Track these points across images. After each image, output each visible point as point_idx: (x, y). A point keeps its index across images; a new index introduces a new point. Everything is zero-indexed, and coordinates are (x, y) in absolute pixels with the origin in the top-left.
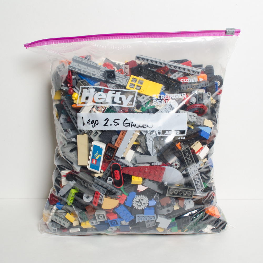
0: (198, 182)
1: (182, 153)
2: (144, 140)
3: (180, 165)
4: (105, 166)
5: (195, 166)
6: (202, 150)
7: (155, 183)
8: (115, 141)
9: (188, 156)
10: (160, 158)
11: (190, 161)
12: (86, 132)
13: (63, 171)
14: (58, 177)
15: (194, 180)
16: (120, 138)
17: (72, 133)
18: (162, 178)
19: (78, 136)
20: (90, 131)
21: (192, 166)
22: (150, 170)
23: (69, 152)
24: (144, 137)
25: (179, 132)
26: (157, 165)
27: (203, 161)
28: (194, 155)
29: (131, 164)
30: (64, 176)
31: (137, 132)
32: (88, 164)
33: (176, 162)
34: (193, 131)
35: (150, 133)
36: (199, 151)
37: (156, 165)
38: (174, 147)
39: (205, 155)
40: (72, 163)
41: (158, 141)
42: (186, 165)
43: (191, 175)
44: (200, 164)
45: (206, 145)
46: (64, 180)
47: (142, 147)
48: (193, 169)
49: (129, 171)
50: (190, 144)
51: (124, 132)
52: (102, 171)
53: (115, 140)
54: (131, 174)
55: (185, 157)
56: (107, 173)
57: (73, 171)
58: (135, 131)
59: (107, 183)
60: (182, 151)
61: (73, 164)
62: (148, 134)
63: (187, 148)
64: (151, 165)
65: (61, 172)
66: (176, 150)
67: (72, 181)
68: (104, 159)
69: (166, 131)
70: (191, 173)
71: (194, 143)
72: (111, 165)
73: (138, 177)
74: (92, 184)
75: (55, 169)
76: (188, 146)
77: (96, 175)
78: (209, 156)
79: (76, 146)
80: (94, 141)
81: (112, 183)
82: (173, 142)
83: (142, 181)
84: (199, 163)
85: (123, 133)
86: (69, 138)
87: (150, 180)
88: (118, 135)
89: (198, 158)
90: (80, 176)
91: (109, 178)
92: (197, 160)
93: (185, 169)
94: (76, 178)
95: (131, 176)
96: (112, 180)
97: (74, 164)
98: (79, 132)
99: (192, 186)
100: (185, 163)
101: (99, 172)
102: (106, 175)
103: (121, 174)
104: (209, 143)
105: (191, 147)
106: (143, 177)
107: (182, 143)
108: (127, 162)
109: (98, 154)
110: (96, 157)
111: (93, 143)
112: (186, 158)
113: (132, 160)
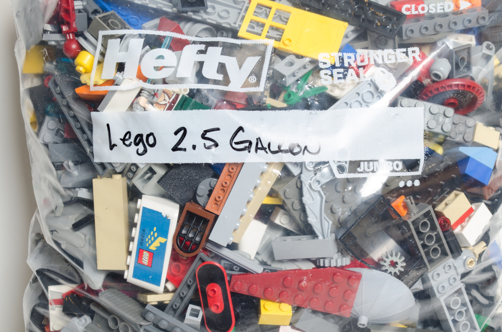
0: (460, 313)
1: (410, 230)
2: (296, 191)
3: (404, 264)
4: (179, 272)
5: (450, 266)
6: (470, 218)
7: (332, 320)
8: (206, 196)
9: (430, 237)
10: (345, 245)
11: (435, 250)
12: (118, 170)
13: (52, 288)
14: (38, 305)
15: (449, 308)
16: (222, 186)
17: (77, 174)
18: (352, 307)
19: (94, 181)
20: (132, 167)
21: (442, 266)
22: (314, 282)
23: (71, 231)
24: (294, 181)
25: (400, 164)
26: (335, 267)
27: (475, 251)
28: (446, 234)
29: (257, 262)
30: (57, 302)
31: (272, 166)
32: (128, 267)
33: (392, 255)
34: (442, 162)
35: (312, 169)
36: (461, 220)
37: (332, 266)
38: (387, 211)
39: (480, 233)
40: (80, 264)
41: (339, 192)
42: (425, 264)
43: (439, 293)
44: (467, 261)
45: (482, 202)
46: (55, 314)
47: (288, 213)
48: (444, 277)
49: (252, 285)
50: (434, 200)
51: (233, 169)
52: (170, 286)
53: (208, 193)
54: (257, 294)
55: (421, 239)
56: (185, 293)
57: (83, 288)
58: (267, 163)
59: (186, 321)
60: (410, 222)
61: (82, 267)
62: (308, 173)
63: (424, 214)
64: (318, 267)
65: (47, 289)
66: (392, 219)
67: (80, 316)
68: (173, 250)
69: (362, 164)
70: (440, 289)
71: (444, 198)
72: (196, 266)
73: (281, 302)
74: (139, 327)
75: (31, 280)
76: (430, 208)
77: (152, 299)
78: (490, 234)
79: (90, 211)
80: (143, 196)
81: (199, 324)
82: (382, 196)
83: (291, 315)
84: (463, 256)
85: (231, 170)
86: (69, 189)
87: (314, 312)
88: (217, 176)
89: (458, 243)
90: (102, 303)
91: (191, 306)
92: (455, 247)
93: (422, 276)
94: (92, 307)
95: (258, 300)
96: (201, 314)
97: (85, 265)
98: (99, 168)
99: (443, 325)
100: (422, 257)
101: (161, 289)
102: (182, 299)
103: (227, 294)
104: (492, 195)
105: (439, 208)
106: (295, 303)
107: (412, 198)
108: (246, 257)
109: (156, 235)
110: (150, 245)
111: (142, 203)
112: (422, 242)
113: (259, 253)
